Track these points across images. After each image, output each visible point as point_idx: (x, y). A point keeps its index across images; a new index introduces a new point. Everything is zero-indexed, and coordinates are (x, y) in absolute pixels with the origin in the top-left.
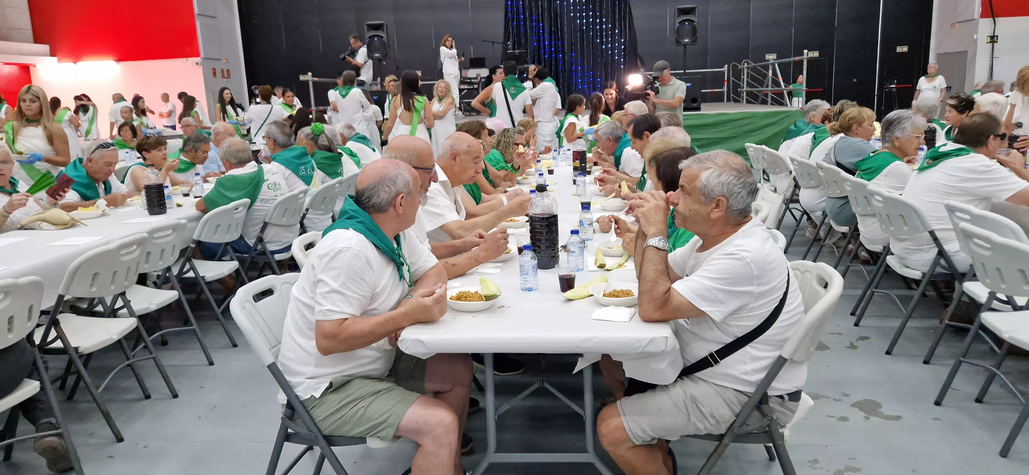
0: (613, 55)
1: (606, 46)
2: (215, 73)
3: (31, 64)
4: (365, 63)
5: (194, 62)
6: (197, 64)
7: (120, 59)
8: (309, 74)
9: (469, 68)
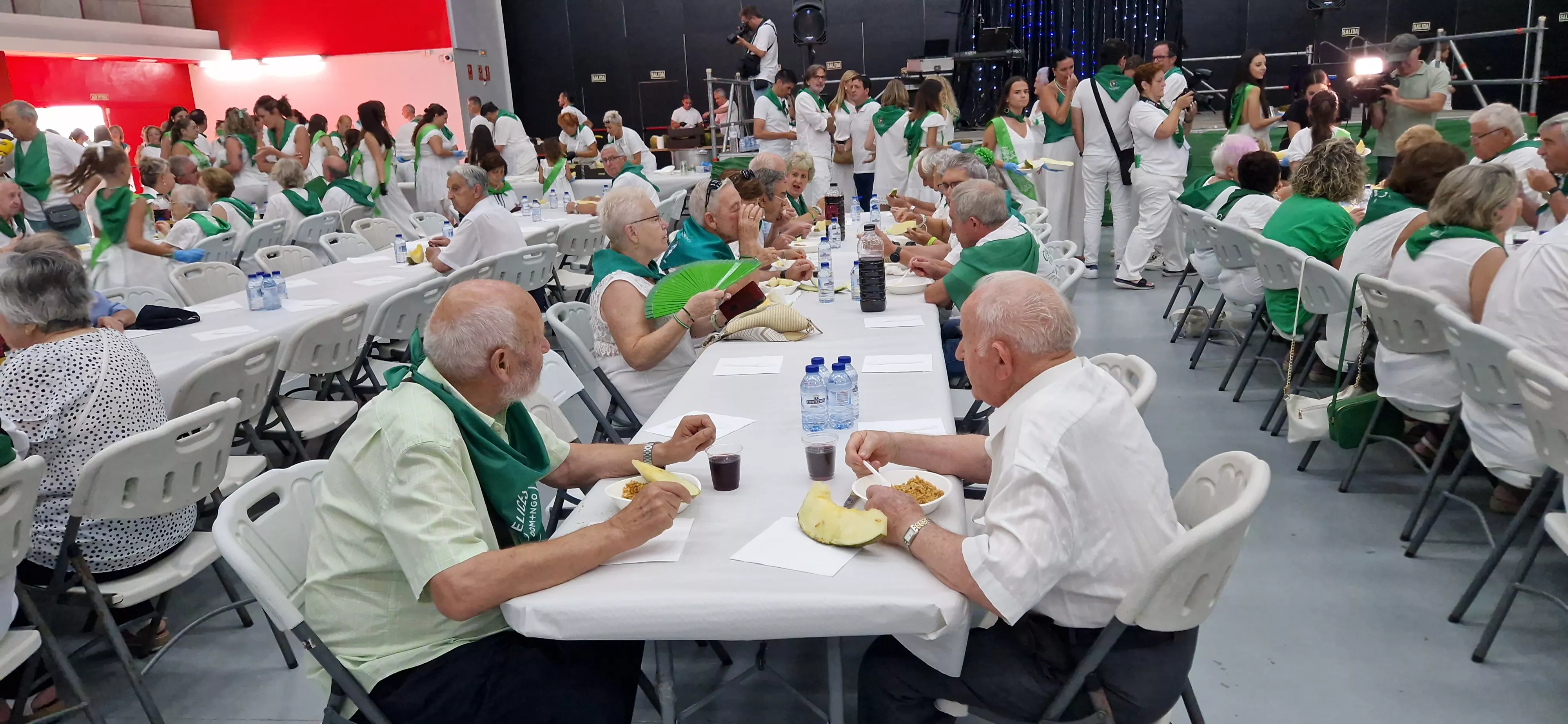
0: (1140, 31)
1: (1130, 17)
2: (470, 73)
3: (191, 61)
4: (768, 49)
5: (443, 56)
6: (448, 58)
7: (328, 52)
8: (709, 71)
9: (922, 57)
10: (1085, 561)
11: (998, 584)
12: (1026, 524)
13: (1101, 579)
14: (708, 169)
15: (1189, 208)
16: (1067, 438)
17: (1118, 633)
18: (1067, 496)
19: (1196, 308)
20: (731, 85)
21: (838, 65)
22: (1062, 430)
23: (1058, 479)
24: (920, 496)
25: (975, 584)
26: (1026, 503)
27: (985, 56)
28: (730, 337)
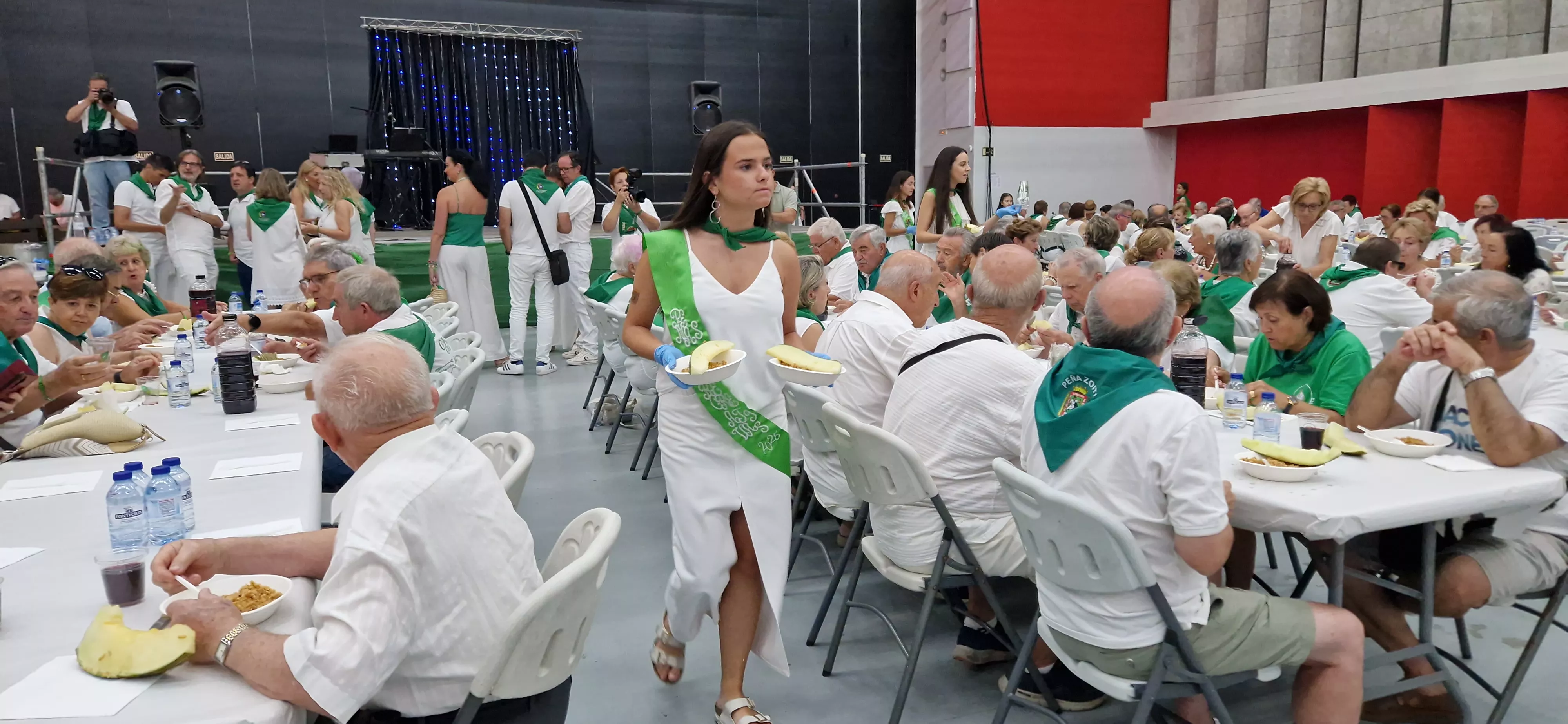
1: (544, 129)
8: (40, 150)
9: (328, 152)
10: (430, 639)
11: (326, 681)
12: (361, 608)
13: (447, 657)
14: (42, 266)
15: (594, 302)
16: (406, 514)
17: (473, 712)
18: (407, 574)
19: (611, 396)
20: (76, 169)
21: (229, 157)
22: (404, 504)
23: (397, 556)
24: (252, 602)
25: (299, 686)
26: (360, 585)
27: (399, 155)
28: (27, 454)
